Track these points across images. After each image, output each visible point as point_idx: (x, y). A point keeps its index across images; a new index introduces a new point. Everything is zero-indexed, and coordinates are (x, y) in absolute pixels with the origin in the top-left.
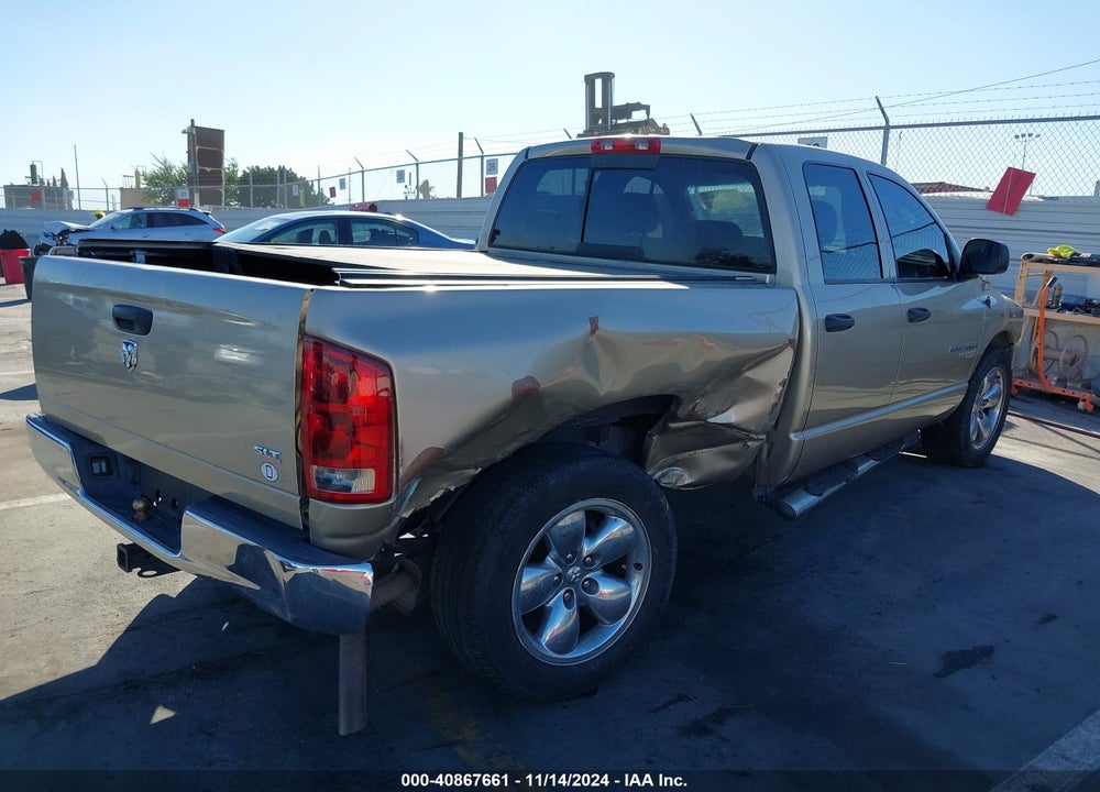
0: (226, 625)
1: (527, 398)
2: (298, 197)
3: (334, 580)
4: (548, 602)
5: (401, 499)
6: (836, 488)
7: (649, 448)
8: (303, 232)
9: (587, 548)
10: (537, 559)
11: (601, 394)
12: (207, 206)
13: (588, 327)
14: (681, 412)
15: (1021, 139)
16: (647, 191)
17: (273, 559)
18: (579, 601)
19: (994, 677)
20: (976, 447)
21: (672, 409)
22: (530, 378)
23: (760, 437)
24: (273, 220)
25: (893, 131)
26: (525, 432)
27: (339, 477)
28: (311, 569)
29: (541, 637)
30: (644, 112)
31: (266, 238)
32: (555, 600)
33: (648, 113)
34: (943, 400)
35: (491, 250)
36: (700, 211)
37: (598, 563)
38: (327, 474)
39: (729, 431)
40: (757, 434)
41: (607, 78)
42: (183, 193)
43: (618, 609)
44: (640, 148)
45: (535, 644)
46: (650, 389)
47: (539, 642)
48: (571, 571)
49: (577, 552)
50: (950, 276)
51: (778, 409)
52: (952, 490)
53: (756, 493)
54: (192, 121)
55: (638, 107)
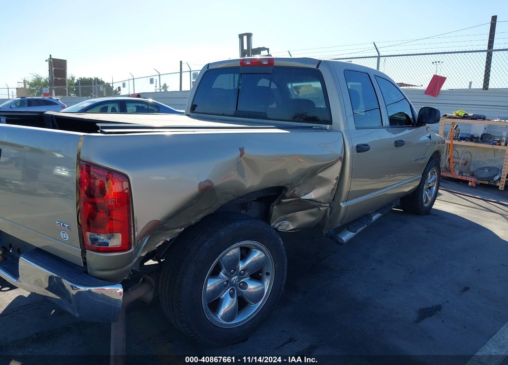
0: (53, 311)
1: (206, 191)
2: (103, 92)
3: (102, 294)
4: (221, 296)
5: (138, 249)
6: (363, 228)
7: (272, 213)
8: (103, 107)
9: (241, 266)
10: (215, 274)
11: (247, 187)
12: (59, 96)
13: (239, 153)
14: (287, 194)
15: (435, 64)
16: (267, 85)
17: (67, 284)
18: (238, 293)
19: (443, 321)
20: (426, 205)
21: (283, 193)
22: (208, 181)
23: (326, 205)
24: (88, 102)
25: (381, 58)
26: (206, 209)
27: (102, 238)
28: (88, 289)
29: (218, 314)
30: (266, 51)
31: (85, 110)
32: (225, 295)
33: (268, 52)
34: (409, 184)
35: (191, 114)
36: (294, 95)
37: (247, 274)
38: (97, 236)
39: (311, 203)
40: (324, 203)
41: (249, 36)
42: (46, 90)
43: (258, 296)
44: (264, 63)
45: (215, 318)
46: (272, 184)
47: (217, 317)
48: (233, 278)
49: (236, 269)
50: (413, 124)
51: (335, 191)
52: (416, 225)
53: (325, 232)
54: (50, 55)
55: (264, 49)
